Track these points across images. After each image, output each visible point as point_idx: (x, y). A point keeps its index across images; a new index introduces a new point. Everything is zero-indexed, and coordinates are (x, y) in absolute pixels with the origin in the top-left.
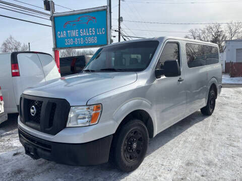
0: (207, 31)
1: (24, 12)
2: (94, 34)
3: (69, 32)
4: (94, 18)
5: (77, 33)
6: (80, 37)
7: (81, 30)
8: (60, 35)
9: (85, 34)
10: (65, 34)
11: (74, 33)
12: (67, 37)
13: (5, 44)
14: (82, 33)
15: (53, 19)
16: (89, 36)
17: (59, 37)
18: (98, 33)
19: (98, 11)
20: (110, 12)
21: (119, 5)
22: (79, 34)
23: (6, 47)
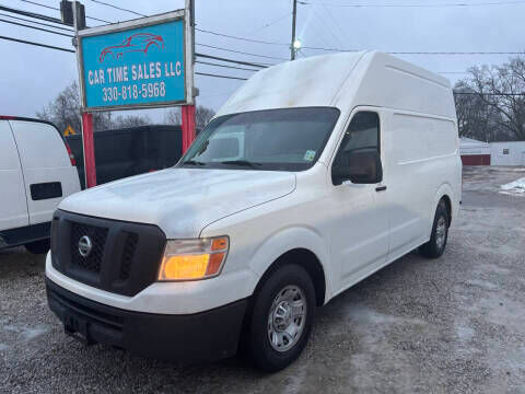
0: (510, 71)
1: (60, 31)
2: (159, 76)
3: (110, 70)
4: (160, 39)
5: (125, 73)
6: (131, 82)
7: (134, 67)
8: (93, 77)
9: (140, 76)
10: (102, 77)
11: (120, 74)
12: (107, 84)
13: (62, 99)
14: (134, 72)
15: (80, 42)
16: (150, 80)
17: (91, 83)
18: (168, 75)
19: (166, 22)
20: (192, 24)
21: (294, 13)
22: (130, 75)
23: (64, 105)
